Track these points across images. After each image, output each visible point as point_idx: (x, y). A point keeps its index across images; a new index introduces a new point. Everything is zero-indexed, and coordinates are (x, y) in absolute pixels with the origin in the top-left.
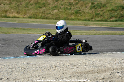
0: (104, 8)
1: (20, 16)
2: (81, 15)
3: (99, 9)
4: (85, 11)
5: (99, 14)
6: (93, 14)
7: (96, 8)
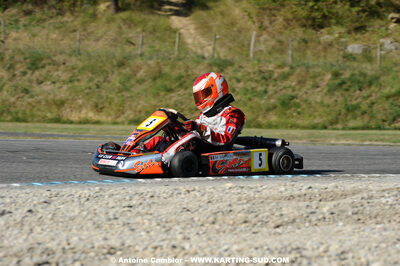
0: (373, 88)
1: (103, 117)
2: (299, 113)
3: (358, 92)
4: (311, 99)
5: (356, 107)
6: (337, 108)
7: (347, 90)
